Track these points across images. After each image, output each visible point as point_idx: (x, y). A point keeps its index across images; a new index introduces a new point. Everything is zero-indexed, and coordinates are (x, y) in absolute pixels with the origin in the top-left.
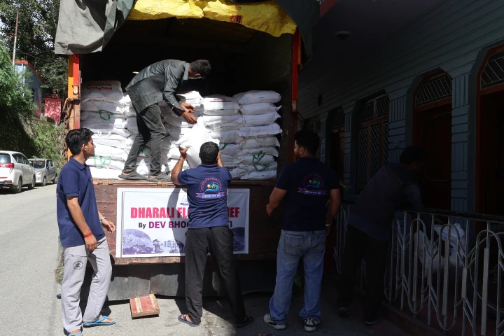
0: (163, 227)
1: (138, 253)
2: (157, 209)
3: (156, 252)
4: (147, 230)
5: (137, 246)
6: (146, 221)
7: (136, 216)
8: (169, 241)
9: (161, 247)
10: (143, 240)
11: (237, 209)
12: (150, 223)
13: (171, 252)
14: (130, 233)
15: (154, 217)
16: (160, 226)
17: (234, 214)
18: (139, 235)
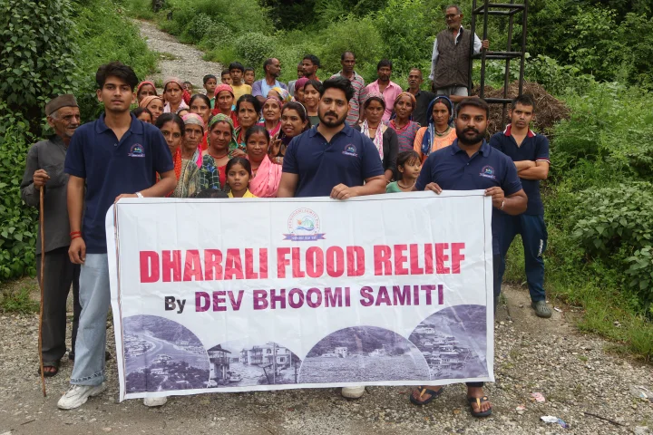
0: (236, 306)
1: (165, 387)
2: (218, 253)
3: (220, 381)
4: (190, 319)
5: (163, 364)
6: (185, 290)
7: (154, 278)
8: (254, 350)
9: (234, 367)
10: (180, 348)
11: (457, 247)
12: (198, 295)
13: (262, 382)
14: (141, 329)
15: (209, 277)
16: (228, 304)
17: (448, 264)
18: (167, 331)
